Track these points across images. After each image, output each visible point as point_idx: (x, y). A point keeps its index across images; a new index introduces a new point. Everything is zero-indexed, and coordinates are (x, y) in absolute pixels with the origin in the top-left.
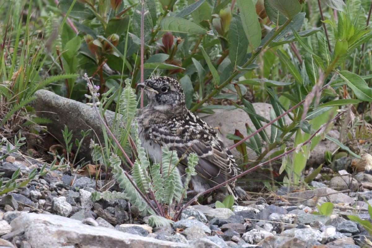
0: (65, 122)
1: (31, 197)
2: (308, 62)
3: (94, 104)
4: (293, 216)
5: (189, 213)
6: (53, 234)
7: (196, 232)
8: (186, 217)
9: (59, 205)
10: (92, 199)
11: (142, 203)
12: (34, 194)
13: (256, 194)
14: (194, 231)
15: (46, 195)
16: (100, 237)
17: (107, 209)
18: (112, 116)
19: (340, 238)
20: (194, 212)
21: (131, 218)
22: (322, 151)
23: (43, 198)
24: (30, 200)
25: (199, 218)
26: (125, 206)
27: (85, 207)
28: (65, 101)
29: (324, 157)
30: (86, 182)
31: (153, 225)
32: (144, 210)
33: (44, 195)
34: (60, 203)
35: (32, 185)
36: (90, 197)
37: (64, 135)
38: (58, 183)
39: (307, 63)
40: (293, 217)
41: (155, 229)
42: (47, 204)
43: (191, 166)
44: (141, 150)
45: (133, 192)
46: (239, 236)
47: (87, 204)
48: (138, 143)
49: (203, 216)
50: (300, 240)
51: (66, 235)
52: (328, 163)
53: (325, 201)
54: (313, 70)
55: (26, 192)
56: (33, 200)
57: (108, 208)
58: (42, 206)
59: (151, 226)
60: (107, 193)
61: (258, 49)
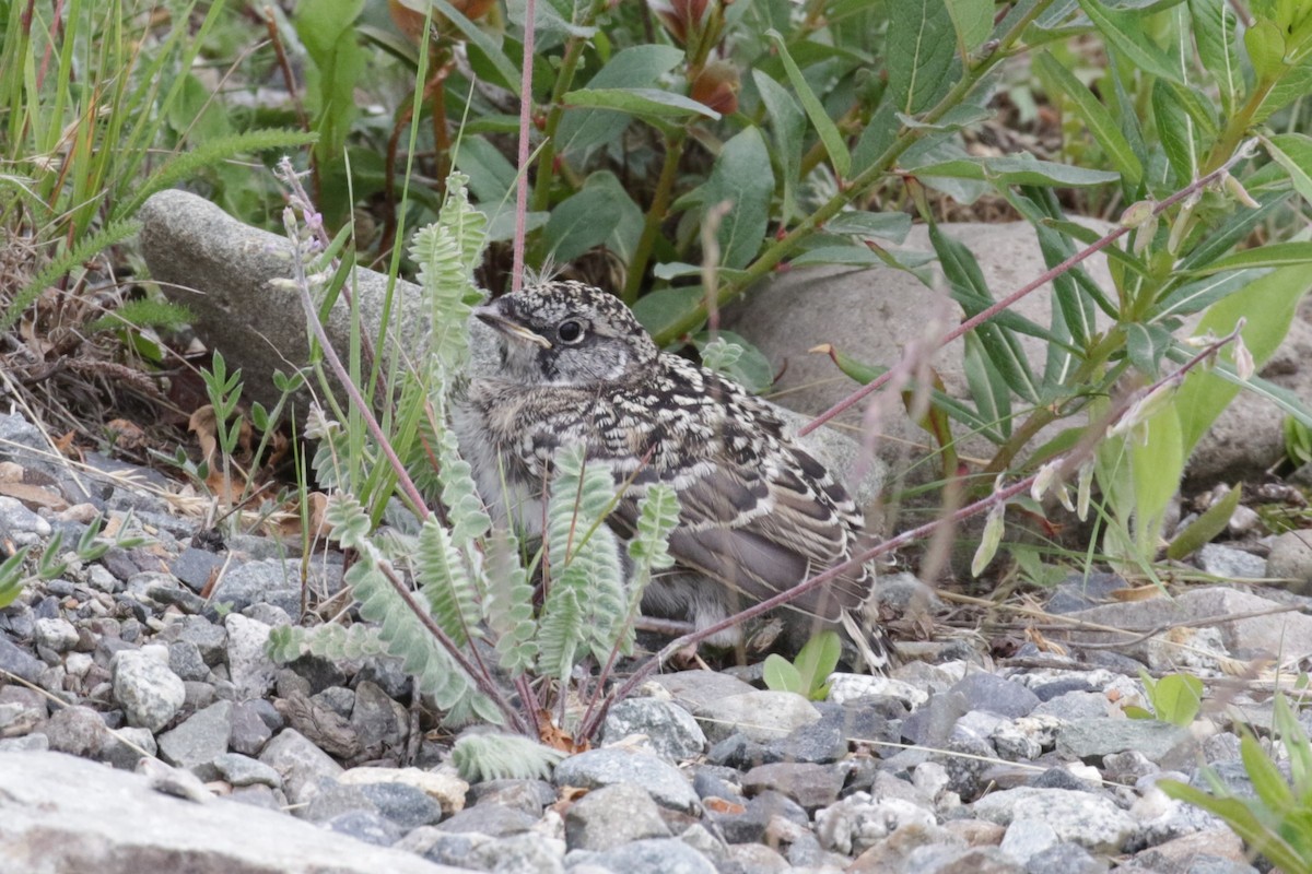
0: (250, 318)
1: (35, 645)
2: (1167, 99)
3: (301, 281)
4: (1047, 724)
5: (633, 714)
6: (11, 844)
7: (622, 809)
8: (622, 731)
9: (134, 683)
10: (271, 654)
11: (452, 676)
12: (47, 634)
13: (972, 603)
14: (614, 806)
15: (98, 637)
16: (193, 855)
17: (326, 696)
18: (414, 305)
19: (1192, 829)
20: (654, 711)
21: (413, 731)
22: (1273, 417)
23: (81, 648)
24: (30, 658)
25: (671, 735)
26: (402, 681)
27: (247, 685)
28: (248, 243)
29: (1279, 443)
30: (263, 581)
31: (472, 773)
32: (457, 705)
33: (89, 639)
34: (138, 672)
35: (50, 593)
36: (266, 644)
37: (208, 387)
38: (155, 584)
39: (1162, 103)
40: (1045, 730)
41: (479, 789)
42: (95, 671)
43: (650, 531)
44: (458, 471)
45: (416, 636)
46: (804, 817)
47: (251, 673)
48: (443, 446)
49: (690, 724)
50: (992, 859)
51: (62, 848)
52: (1294, 461)
53: (1213, 643)
54: (1186, 129)
55: (22, 623)
56: (42, 655)
57: (329, 691)
58: (78, 681)
59: (463, 775)
60: (328, 632)
61: (985, 50)
